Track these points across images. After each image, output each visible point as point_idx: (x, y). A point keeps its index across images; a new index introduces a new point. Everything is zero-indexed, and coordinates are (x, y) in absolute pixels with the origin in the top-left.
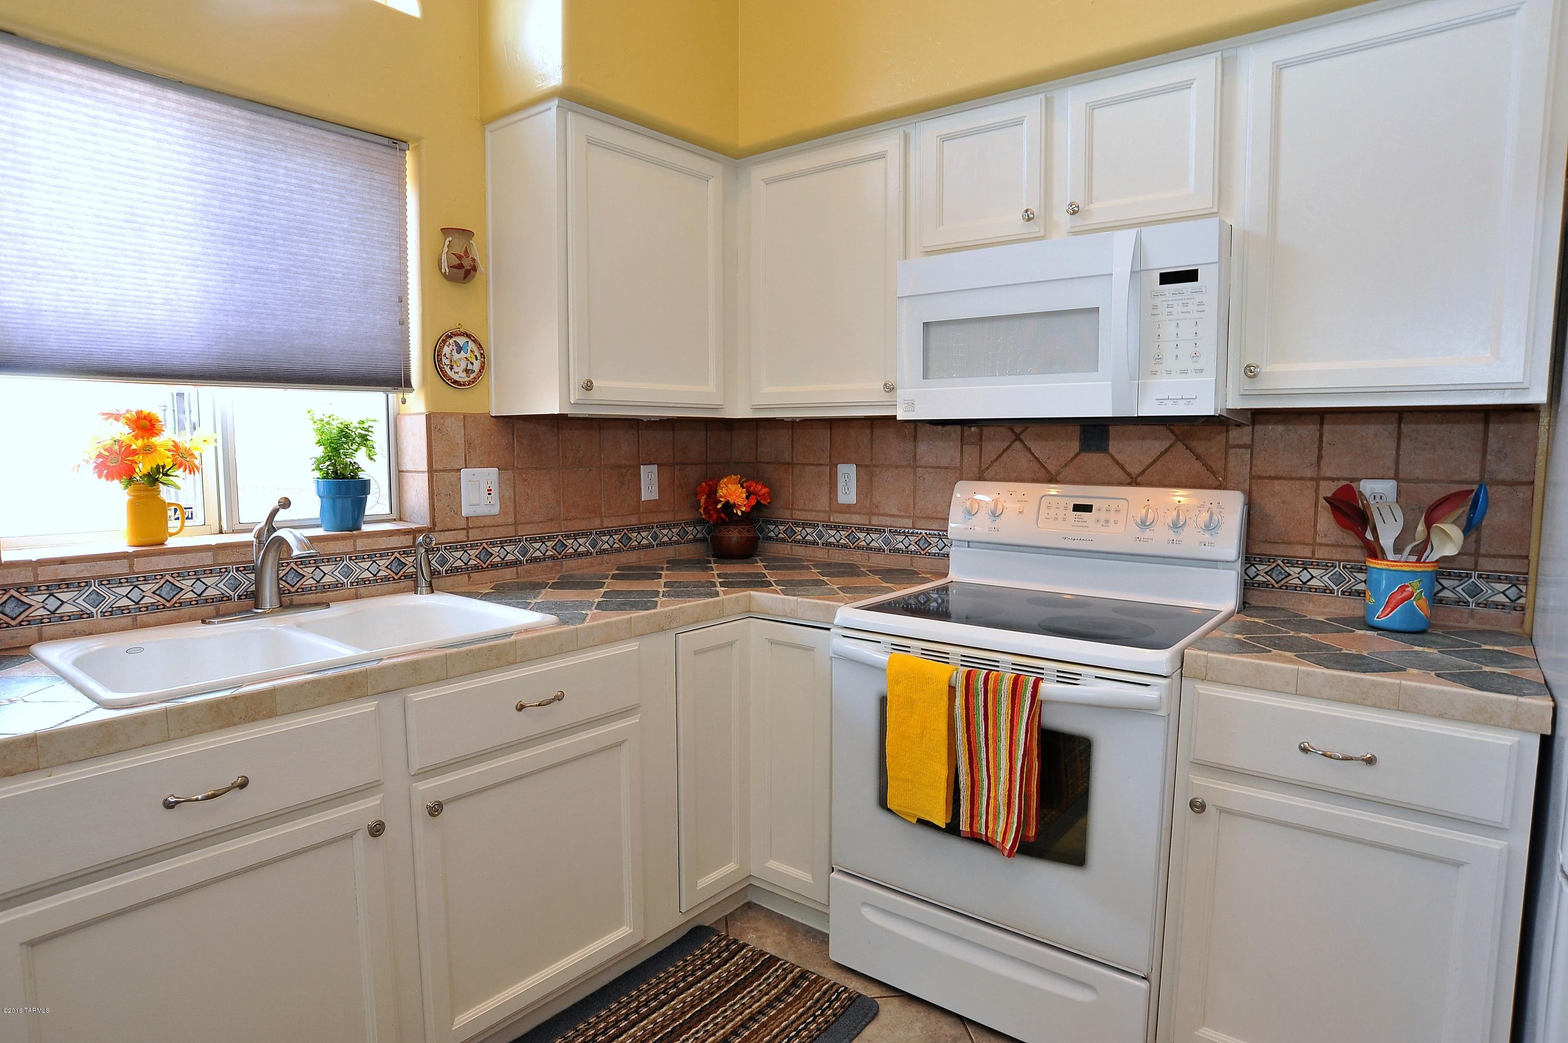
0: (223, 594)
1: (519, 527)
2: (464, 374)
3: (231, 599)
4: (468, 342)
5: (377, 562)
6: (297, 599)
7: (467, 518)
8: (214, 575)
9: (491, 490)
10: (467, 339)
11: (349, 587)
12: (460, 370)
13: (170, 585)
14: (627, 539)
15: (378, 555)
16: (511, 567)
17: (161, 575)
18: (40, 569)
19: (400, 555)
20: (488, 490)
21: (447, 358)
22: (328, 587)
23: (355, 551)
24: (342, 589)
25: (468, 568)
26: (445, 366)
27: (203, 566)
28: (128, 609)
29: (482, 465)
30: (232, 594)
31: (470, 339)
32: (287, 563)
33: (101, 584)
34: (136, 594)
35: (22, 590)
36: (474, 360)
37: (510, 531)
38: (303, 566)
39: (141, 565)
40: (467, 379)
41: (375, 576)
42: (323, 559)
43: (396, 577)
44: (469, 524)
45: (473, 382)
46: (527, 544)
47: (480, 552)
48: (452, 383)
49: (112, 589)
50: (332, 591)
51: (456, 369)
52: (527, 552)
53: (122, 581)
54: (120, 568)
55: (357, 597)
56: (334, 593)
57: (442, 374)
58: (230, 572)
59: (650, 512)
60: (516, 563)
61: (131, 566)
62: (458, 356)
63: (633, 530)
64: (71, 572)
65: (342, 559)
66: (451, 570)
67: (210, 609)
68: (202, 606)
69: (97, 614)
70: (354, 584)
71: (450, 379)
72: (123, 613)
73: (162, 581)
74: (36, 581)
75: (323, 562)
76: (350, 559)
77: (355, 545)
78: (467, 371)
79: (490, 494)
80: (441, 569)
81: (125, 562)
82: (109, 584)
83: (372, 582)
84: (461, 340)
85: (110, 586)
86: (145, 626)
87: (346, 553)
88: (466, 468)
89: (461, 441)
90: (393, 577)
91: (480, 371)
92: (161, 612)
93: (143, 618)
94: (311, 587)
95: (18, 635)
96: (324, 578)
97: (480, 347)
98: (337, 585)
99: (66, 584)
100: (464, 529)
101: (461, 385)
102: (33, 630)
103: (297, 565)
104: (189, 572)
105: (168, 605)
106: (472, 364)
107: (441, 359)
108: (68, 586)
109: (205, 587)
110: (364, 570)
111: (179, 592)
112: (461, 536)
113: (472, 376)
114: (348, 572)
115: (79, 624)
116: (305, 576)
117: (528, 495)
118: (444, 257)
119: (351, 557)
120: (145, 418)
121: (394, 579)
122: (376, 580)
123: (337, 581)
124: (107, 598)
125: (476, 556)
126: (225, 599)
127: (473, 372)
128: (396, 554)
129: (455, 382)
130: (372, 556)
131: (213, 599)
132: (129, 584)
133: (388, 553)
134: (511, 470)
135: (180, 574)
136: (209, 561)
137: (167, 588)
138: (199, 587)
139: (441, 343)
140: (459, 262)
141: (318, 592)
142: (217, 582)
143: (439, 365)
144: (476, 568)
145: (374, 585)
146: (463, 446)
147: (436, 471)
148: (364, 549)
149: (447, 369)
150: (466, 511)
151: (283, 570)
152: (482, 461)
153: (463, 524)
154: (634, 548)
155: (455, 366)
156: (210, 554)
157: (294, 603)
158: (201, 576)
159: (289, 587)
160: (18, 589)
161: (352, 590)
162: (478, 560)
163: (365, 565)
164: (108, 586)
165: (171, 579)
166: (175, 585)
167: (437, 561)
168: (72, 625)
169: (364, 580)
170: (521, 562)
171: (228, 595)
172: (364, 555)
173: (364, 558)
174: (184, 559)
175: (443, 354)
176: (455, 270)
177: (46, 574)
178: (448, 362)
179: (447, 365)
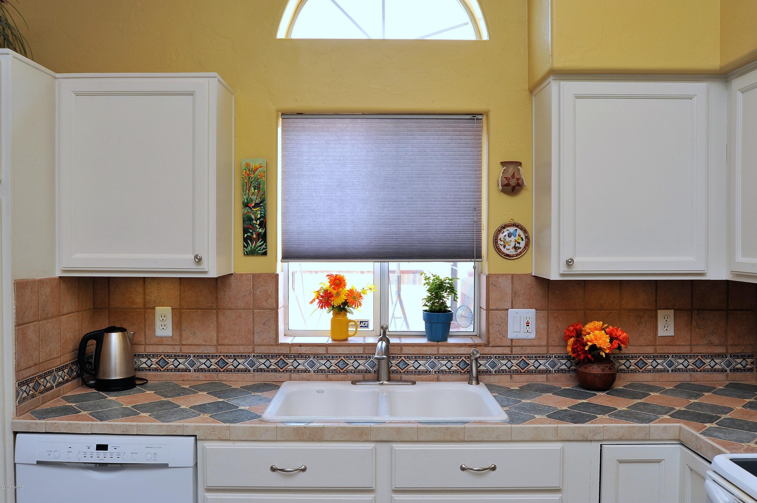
0: (367, 369)
1: (550, 348)
2: (514, 250)
3: (371, 373)
4: (516, 230)
5: (451, 361)
6: (404, 377)
7: (512, 340)
8: (363, 359)
9: (529, 323)
10: (516, 228)
11: (434, 374)
12: (510, 247)
13: (343, 361)
14: (642, 363)
15: (452, 358)
16: (543, 374)
17: (339, 356)
18: (292, 348)
19: (466, 358)
20: (527, 323)
21: (502, 241)
22: (422, 372)
23: (438, 354)
24: (430, 375)
25: (511, 371)
26: (500, 246)
27: (358, 354)
28: (324, 371)
29: (524, 307)
30: (371, 370)
31: (518, 227)
32: (400, 356)
33: (314, 358)
34: (328, 364)
35: (285, 356)
36: (520, 241)
37: (543, 350)
38: (409, 359)
39: (331, 350)
40: (515, 253)
41: (449, 369)
42: (420, 356)
43: (462, 372)
44: (512, 344)
45: (520, 255)
46: (556, 360)
47: (520, 362)
48: (505, 256)
49: (319, 360)
50: (424, 375)
51: (507, 247)
52: (556, 365)
53: (323, 357)
54: (322, 351)
55: (438, 380)
56: (425, 376)
57: (499, 251)
58: (371, 358)
59: (666, 345)
60: (547, 372)
61: (327, 350)
62: (510, 239)
63: (649, 358)
64: (303, 350)
65: (430, 358)
66: (499, 371)
67: (360, 376)
68: (357, 374)
69: (312, 371)
70: (437, 373)
71: (503, 253)
72: (322, 373)
73: (340, 359)
74: (290, 353)
75: (420, 358)
76: (435, 358)
77: (438, 350)
78: (515, 248)
79: (528, 326)
80: (492, 370)
81: (324, 348)
82: (317, 358)
83: (447, 373)
84: (512, 229)
85: (318, 359)
86: (331, 380)
87: (433, 355)
88: (512, 308)
89: (509, 291)
90: (460, 371)
91: (525, 247)
92: (338, 374)
93: (331, 376)
94: (412, 371)
95: (282, 376)
96: (420, 367)
97: (525, 231)
98: (427, 372)
99: (301, 356)
100: (509, 346)
101: (511, 257)
102: (288, 375)
103: (405, 358)
104: (352, 356)
105: (341, 371)
106: (519, 243)
107: (497, 241)
108: (302, 357)
109: (359, 364)
110: (443, 365)
111: (347, 366)
112: (507, 351)
113: (519, 251)
114: (433, 365)
115: (304, 375)
116: (409, 365)
117: (557, 327)
118: (500, 179)
119: (436, 357)
120: (338, 279)
121: (461, 373)
122: (450, 371)
123: (427, 369)
124: (316, 364)
125: (517, 364)
126: (368, 372)
127: (520, 248)
128: (463, 358)
129: (507, 255)
130: (448, 357)
131: (362, 371)
132: (325, 359)
133: (458, 357)
134: (546, 310)
135: (348, 357)
136: (361, 352)
137: (341, 363)
138: (356, 364)
139: (497, 232)
140: (508, 182)
141: (416, 375)
142: (365, 363)
143: (496, 245)
144: (517, 372)
145: (449, 375)
146: (510, 295)
147: (491, 310)
148: (443, 353)
149: (502, 248)
150: (511, 335)
151: (398, 360)
152: (524, 304)
153: (509, 343)
154: (650, 371)
155: (507, 245)
156: (362, 348)
157: (402, 379)
158: (357, 359)
159: (400, 370)
160: (284, 356)
161: (435, 376)
162: (518, 367)
163: (444, 362)
164: (317, 359)
165: (343, 359)
166: (345, 362)
167: (490, 364)
168: (302, 375)
169: (443, 371)
170: (550, 371)
171: (369, 370)
172: (443, 357)
173: (443, 358)
174: (350, 350)
175: (499, 238)
176: (506, 188)
177: (295, 350)
178: (502, 243)
179: (502, 245)
